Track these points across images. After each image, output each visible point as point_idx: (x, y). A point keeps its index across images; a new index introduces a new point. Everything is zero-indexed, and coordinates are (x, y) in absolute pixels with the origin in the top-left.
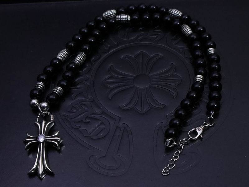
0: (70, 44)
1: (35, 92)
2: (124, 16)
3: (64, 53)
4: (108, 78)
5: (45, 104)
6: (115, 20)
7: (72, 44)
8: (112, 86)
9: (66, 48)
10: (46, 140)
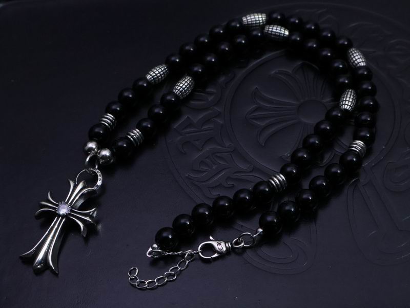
0: (173, 59)
1: (97, 130)
2: (279, 29)
3: (160, 71)
5: (106, 153)
6: (262, 33)
7: (176, 59)
9: (166, 63)
10: (70, 214)
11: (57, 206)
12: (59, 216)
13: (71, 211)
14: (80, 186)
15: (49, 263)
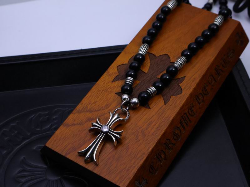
4: (20, 172)
8: (23, 180)
10: (108, 132)
11: (102, 126)
12: (102, 132)
13: (109, 130)
14: (116, 116)
15: (94, 159)
